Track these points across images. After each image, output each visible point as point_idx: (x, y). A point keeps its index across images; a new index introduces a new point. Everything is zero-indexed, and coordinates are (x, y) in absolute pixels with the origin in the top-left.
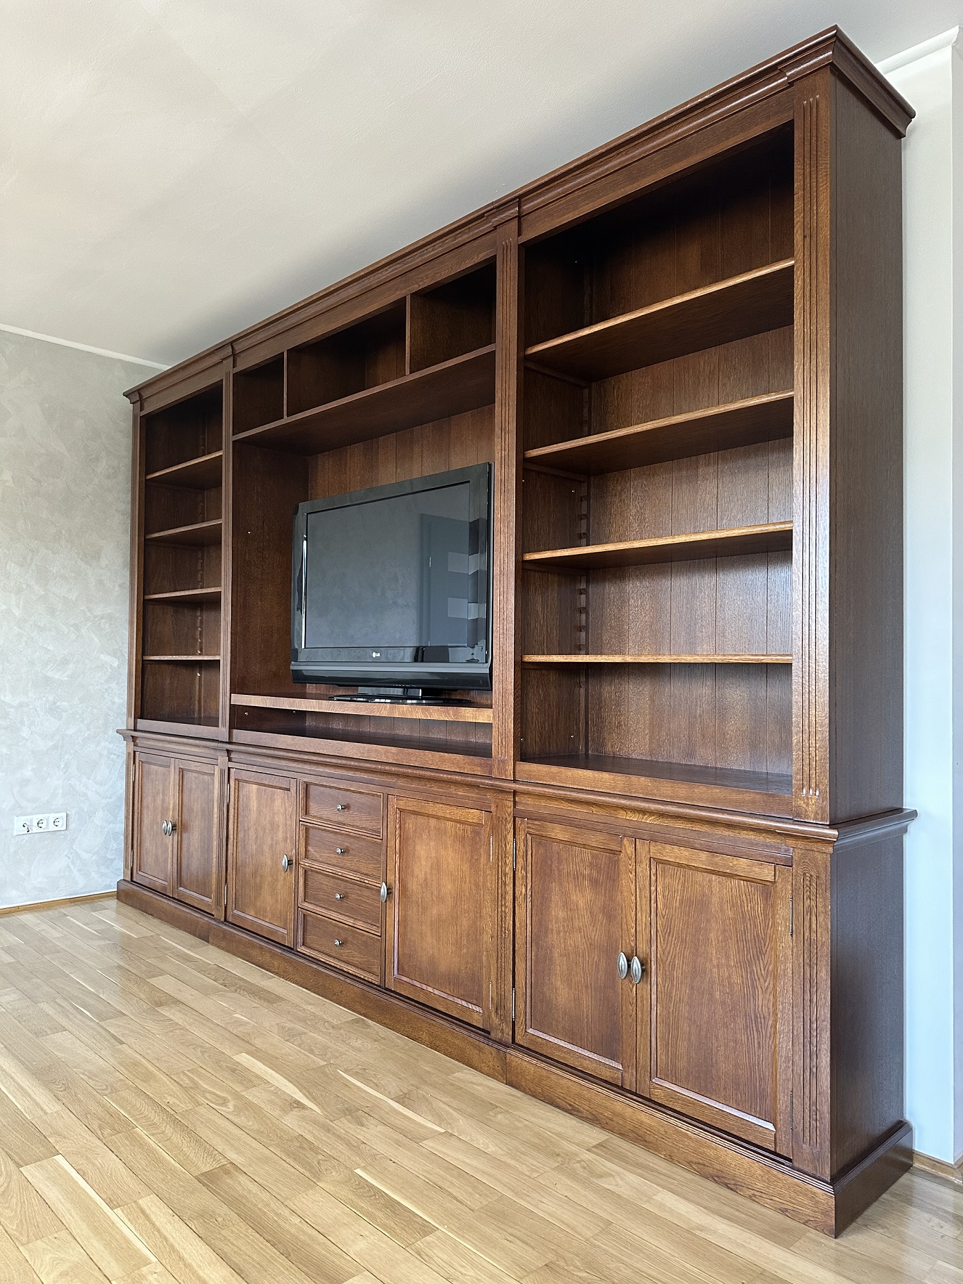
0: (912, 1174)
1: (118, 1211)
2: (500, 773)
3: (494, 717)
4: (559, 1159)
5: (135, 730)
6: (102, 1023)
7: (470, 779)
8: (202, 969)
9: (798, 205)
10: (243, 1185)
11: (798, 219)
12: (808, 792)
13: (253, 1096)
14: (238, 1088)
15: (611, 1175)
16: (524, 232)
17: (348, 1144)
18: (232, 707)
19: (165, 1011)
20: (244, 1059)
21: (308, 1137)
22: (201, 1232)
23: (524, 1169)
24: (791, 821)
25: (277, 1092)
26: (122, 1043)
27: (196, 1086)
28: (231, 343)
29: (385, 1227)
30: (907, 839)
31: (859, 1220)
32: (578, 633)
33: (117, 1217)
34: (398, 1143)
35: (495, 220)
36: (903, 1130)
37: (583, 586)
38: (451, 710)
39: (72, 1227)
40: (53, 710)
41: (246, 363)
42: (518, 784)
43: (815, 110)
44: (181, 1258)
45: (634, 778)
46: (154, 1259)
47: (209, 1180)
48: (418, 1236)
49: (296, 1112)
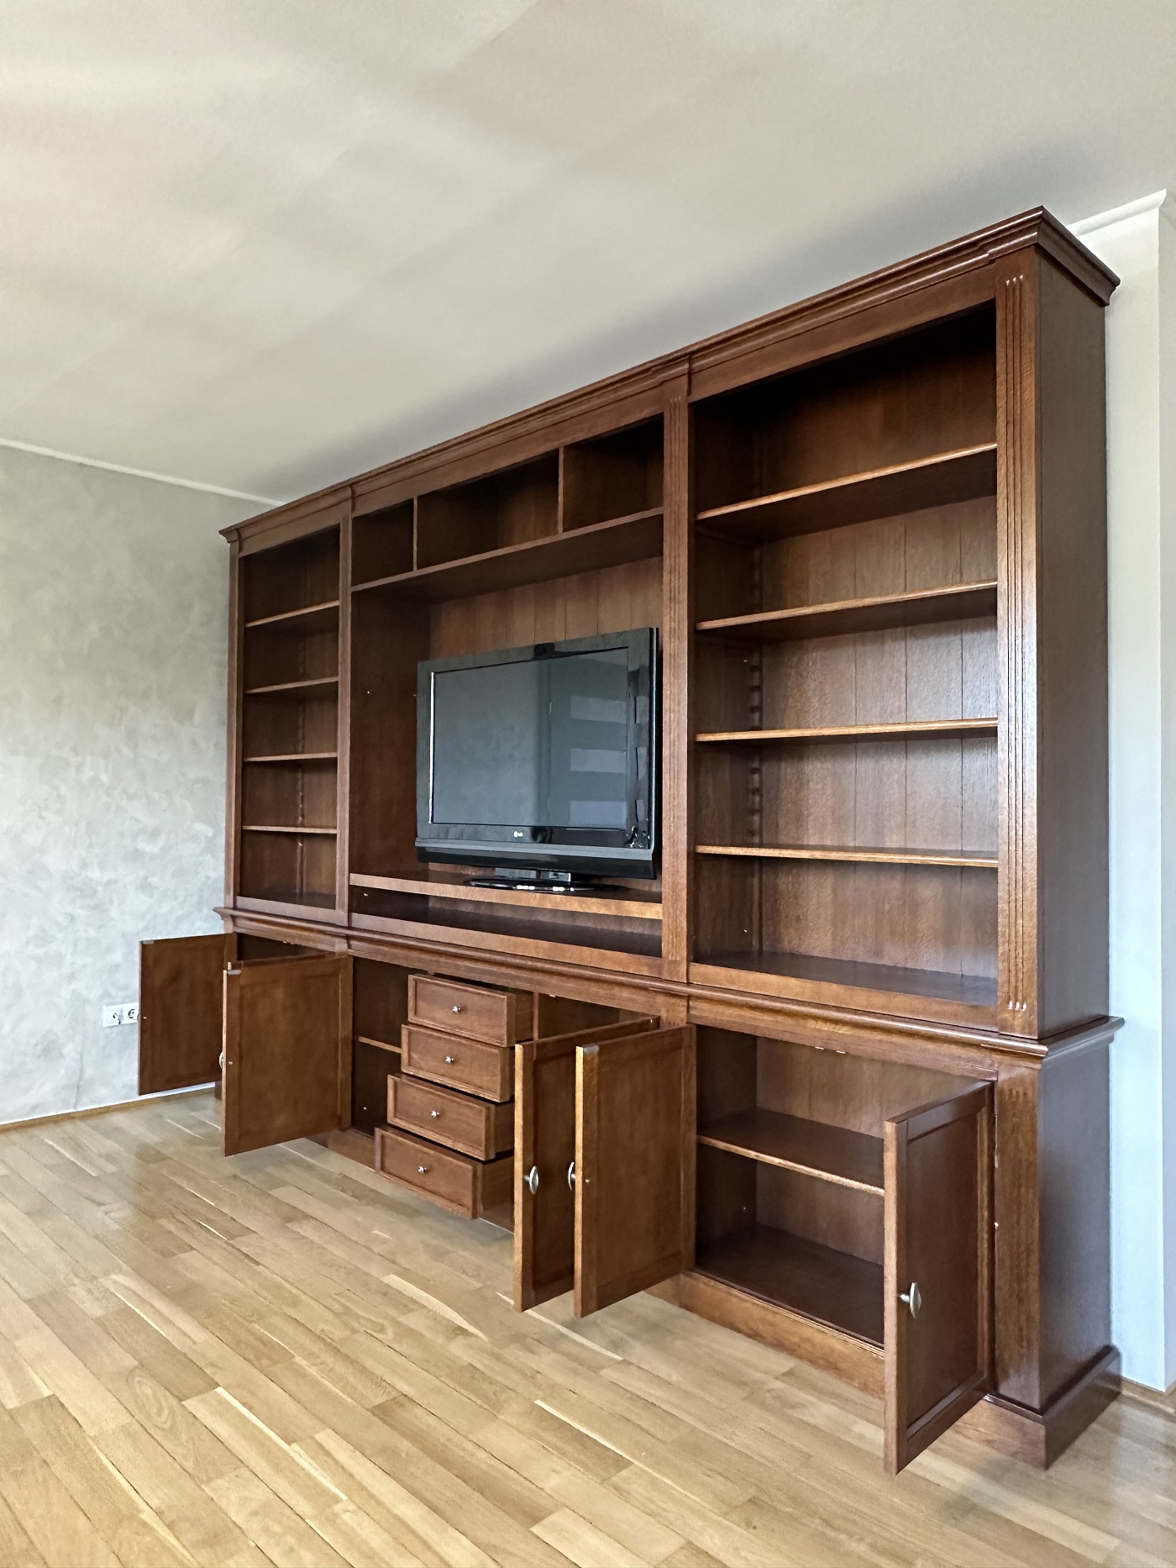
0: (1119, 1402)
1: (295, 1446)
2: (671, 973)
3: (663, 913)
4: (748, 1389)
5: (235, 908)
6: (231, 1242)
7: (637, 981)
8: (326, 1178)
9: (1001, 390)
10: (419, 1418)
11: (1001, 403)
12: (1015, 1005)
13: (413, 1321)
14: (393, 1312)
15: (804, 1406)
16: (694, 391)
17: (522, 1373)
18: (352, 888)
19: (294, 1227)
20: (394, 1280)
21: (478, 1366)
22: (387, 1469)
23: (712, 1400)
24: (997, 1034)
25: (436, 1318)
26: (258, 1263)
27: (347, 1311)
28: (351, 485)
29: (578, 1462)
30: (1113, 1047)
31: (1069, 1452)
32: (751, 817)
33: (295, 1451)
34: (575, 1372)
35: (661, 377)
36: (1112, 1354)
37: (756, 765)
38: (613, 903)
39: (252, 1464)
40: (145, 887)
41: (367, 508)
42: (692, 988)
43: (1017, 292)
44: (372, 1496)
45: (824, 985)
46: (344, 1497)
47: (383, 1412)
48: (613, 1471)
49: (460, 1340)
